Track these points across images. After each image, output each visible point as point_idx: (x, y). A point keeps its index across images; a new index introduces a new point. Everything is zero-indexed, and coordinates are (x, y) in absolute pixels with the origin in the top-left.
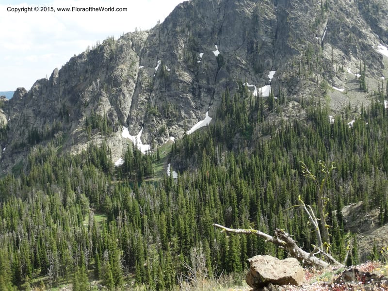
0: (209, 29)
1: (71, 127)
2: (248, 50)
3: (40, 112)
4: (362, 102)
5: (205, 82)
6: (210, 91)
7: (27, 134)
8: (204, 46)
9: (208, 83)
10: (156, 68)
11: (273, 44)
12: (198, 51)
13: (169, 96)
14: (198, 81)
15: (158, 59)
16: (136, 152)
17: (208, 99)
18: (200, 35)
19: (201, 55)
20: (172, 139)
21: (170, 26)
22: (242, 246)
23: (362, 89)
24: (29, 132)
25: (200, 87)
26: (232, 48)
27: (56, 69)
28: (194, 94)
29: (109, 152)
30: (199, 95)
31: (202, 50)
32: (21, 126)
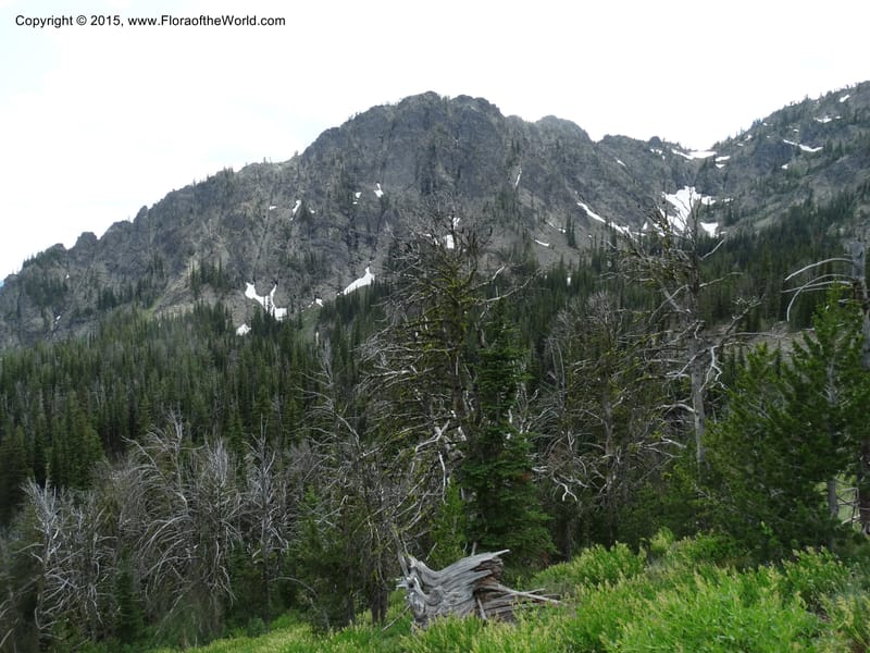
0: (369, 162)
1: (166, 285)
2: (423, 191)
3: (117, 266)
4: (572, 258)
5: (364, 229)
6: (370, 241)
7: (95, 296)
8: (362, 184)
9: (369, 231)
10: (295, 210)
11: (455, 184)
12: (354, 189)
13: (314, 245)
14: (354, 228)
15: (297, 198)
16: (269, 318)
17: (368, 251)
18: (356, 169)
19: (358, 195)
20: (319, 301)
21: (313, 157)
23: (572, 243)
24: (99, 293)
25: (357, 236)
26: (400, 188)
27: (145, 207)
28: (349, 244)
29: (228, 315)
30: (356, 246)
31: (360, 189)
32: (86, 286)
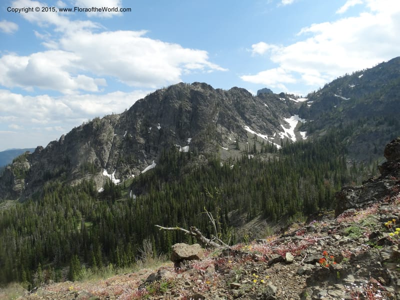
0: (155, 114)
1: (71, 169)
2: (177, 126)
3: (52, 160)
4: (237, 155)
5: (152, 144)
6: (155, 149)
7: (43, 174)
8: (152, 124)
9: (154, 144)
10: (124, 135)
11: (190, 123)
12: (149, 126)
13: (132, 151)
14: (148, 143)
15: (125, 130)
16: (112, 184)
17: (154, 153)
18: (150, 118)
19: (150, 128)
20: (133, 176)
21: (133, 112)
22: (174, 237)
23: (237, 149)
25: (149, 146)
26: (168, 125)
27: (63, 135)
28: (146, 150)
29: (95, 184)
30: (149, 151)
31: (151, 126)
32: (39, 170)
